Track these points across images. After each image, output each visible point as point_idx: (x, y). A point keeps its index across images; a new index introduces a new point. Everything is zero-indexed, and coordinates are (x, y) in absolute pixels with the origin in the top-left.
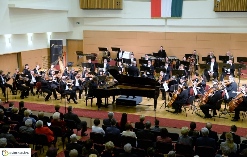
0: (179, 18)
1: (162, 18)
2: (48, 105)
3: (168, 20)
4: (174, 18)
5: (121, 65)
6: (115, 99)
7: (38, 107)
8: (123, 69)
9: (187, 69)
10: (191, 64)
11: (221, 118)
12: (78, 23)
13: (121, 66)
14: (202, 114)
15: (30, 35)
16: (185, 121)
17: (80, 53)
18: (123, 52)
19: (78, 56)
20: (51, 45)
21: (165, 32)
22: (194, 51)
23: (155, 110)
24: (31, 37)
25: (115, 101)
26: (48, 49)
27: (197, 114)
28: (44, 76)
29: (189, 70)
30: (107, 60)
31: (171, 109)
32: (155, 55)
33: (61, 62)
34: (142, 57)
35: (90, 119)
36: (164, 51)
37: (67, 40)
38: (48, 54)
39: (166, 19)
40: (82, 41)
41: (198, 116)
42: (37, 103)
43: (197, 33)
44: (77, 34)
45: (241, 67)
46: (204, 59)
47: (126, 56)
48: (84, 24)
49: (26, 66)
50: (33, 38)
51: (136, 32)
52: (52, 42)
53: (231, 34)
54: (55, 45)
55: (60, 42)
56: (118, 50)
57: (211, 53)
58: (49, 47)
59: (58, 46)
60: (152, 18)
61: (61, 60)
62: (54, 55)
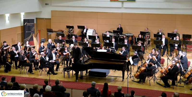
0: (133, 2)
1: (120, 1)
2: (31, 78)
3: (124, 3)
4: (129, 2)
5: (87, 41)
6: (88, 72)
7: (23, 80)
8: (89, 44)
9: (143, 44)
10: (146, 40)
11: (178, 87)
12: (47, 4)
14: (162, 83)
15: (7, 16)
16: (150, 90)
17: (50, 31)
18: (87, 29)
19: (47, 33)
20: (24, 23)
21: (122, 13)
22: (146, 29)
23: (123, 81)
24: (9, 17)
25: (88, 73)
26: (22, 26)
27: (158, 83)
28: (22, 52)
29: (144, 45)
30: (75, 37)
31: (136, 80)
32: (114, 32)
33: (35, 39)
34: (103, 34)
35: (71, 90)
36: (121, 28)
37: (37, 19)
38: (22, 31)
40: (50, 19)
41: (158, 86)
42: (20, 76)
43: (148, 14)
44: (46, 14)
45: (187, 43)
46: (155, 35)
47: (90, 33)
48: (52, 5)
49: (4, 43)
50: (10, 18)
51: (97, 12)
52: (25, 21)
53: (176, 15)
55: (32, 21)
56: (82, 28)
57: (160, 30)
58: (23, 25)
59: (31, 25)
60: (110, 1)
61: (36, 37)
62: (26, 32)
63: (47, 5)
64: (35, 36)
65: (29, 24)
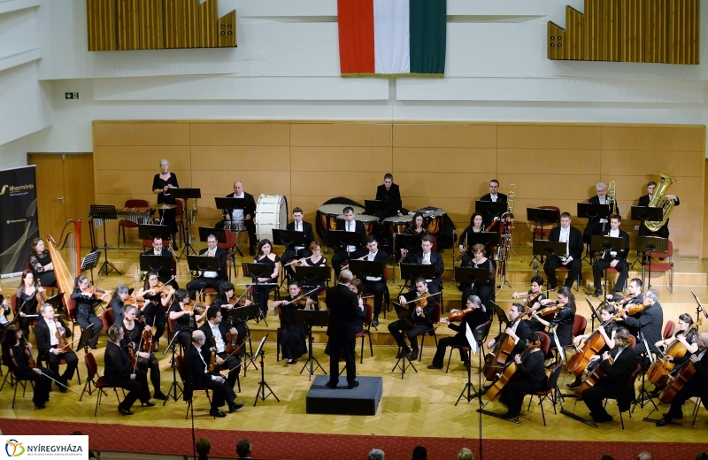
1: (380, 76)
3: (398, 82)
4: (420, 77)
10: (503, 239)
12: (70, 96)
13: (272, 257)
14: (582, 409)
17: (105, 212)
21: (392, 123)
22: (493, 184)
27: (567, 414)
33: (56, 255)
36: (395, 188)
37: (31, 156)
39: (392, 79)
41: (571, 421)
43: (497, 125)
46: (532, 215)
47: (268, 211)
48: (96, 99)
54: (12, 188)
59: (22, 191)
60: (342, 77)
61: (61, 246)
62: (8, 222)
63: (72, 98)
64: (56, 246)
65: (17, 188)
